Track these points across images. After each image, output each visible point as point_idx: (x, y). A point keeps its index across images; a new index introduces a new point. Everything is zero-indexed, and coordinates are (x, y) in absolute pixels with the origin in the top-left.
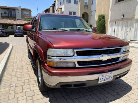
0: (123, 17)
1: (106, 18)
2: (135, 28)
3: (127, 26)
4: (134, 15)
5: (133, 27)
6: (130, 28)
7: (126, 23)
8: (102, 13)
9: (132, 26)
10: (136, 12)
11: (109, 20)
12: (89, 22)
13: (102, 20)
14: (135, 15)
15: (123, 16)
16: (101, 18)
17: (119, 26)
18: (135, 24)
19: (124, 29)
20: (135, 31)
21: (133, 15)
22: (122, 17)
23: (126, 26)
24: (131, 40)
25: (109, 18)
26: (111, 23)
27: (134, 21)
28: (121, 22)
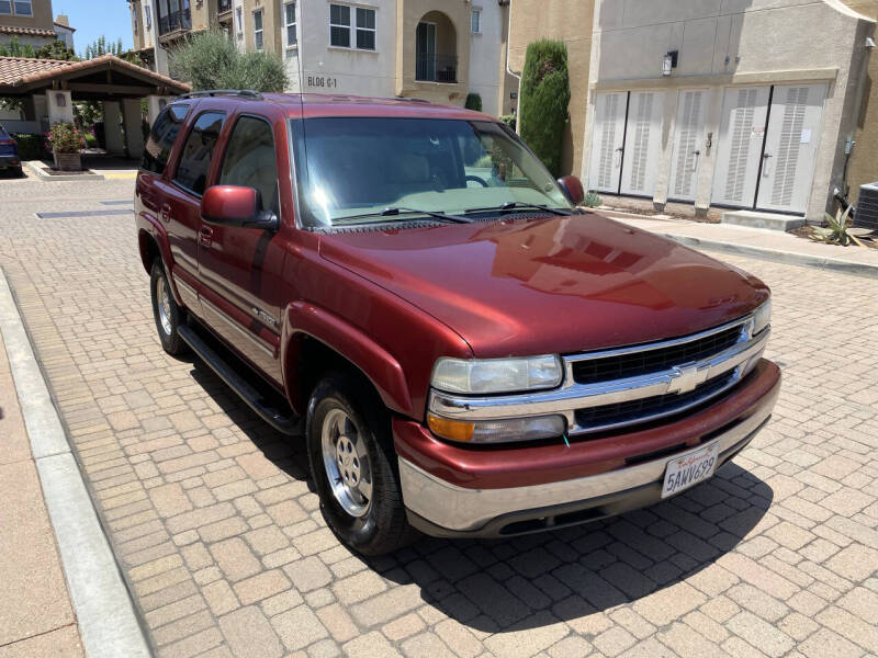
0: (674, 64)
1: (572, 60)
2: (737, 132)
3: (690, 121)
4: (731, 60)
5: (724, 129)
6: (710, 136)
7: (687, 105)
8: (550, 34)
9: (718, 121)
10: (743, 43)
11: (593, 80)
12: (459, 76)
13: (547, 77)
14: (737, 60)
15: (674, 56)
16: (546, 61)
17: (648, 117)
18: (734, 112)
19: (676, 134)
20: (734, 151)
21: (727, 60)
22: (667, 67)
23: (685, 123)
24: (713, 205)
25: (590, 69)
26: (602, 100)
27: (733, 96)
28: (659, 97)
